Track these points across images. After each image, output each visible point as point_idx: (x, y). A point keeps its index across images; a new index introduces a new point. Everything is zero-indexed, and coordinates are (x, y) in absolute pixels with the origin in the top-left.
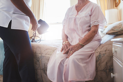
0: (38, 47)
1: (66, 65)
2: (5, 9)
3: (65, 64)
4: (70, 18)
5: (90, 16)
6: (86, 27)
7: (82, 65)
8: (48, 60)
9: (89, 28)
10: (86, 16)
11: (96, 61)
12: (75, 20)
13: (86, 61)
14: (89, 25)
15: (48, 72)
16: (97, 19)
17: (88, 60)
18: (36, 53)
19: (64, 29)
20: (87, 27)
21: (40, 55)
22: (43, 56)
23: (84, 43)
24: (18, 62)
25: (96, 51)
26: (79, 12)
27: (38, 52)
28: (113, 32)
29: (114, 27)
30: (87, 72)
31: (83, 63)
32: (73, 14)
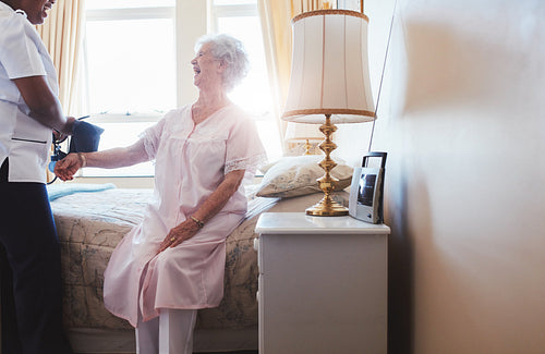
4: (173, 140)
5: (227, 142)
7: (186, 272)
10: (214, 143)
11: (227, 264)
12: (186, 146)
13: (200, 264)
15: (107, 292)
17: (205, 262)
18: (70, 240)
21: (83, 247)
22: (93, 251)
25: (230, 239)
27: (78, 239)
28: (273, 190)
29: (276, 178)
30: (200, 289)
31: (192, 269)
32: (182, 130)
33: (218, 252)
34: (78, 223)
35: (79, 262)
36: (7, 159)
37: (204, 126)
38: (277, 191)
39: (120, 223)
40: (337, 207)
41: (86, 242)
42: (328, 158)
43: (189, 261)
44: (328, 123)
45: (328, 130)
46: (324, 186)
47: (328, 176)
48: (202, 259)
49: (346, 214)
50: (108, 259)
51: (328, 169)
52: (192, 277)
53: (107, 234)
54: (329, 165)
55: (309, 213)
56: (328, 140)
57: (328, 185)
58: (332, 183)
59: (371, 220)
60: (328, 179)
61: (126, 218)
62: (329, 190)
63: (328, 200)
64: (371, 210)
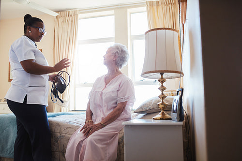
0: (58, 125)
1: (84, 146)
2: (20, 83)
3: (83, 144)
4: (96, 91)
5: (118, 91)
6: (111, 104)
7: (99, 146)
8: (68, 140)
9: (115, 105)
10: (113, 92)
11: (119, 143)
12: (101, 94)
13: (107, 142)
14: (115, 101)
16: (125, 95)
17: (108, 142)
18: (54, 132)
19: (89, 103)
20: (113, 104)
21: (59, 135)
22: (63, 136)
23: (106, 123)
24: (32, 142)
25: (121, 132)
26: (107, 85)
27: (57, 131)
28: (141, 110)
29: (143, 105)
30: (106, 154)
31: (102, 145)
32: (100, 87)
33: (115, 137)
34: (58, 124)
35: (57, 141)
36: (27, 95)
37: (110, 85)
38: (143, 110)
39: (75, 124)
40: (167, 116)
41: (60, 133)
43: (101, 141)
44: (162, 78)
45: (162, 81)
46: (161, 106)
47: (163, 102)
48: (107, 140)
49: (170, 119)
50: (69, 140)
51: (163, 98)
52: (102, 148)
53: (69, 129)
55: (154, 119)
56: (162, 85)
57: (163, 106)
58: (165, 105)
59: (177, 120)
60: (163, 103)
61: (79, 123)
62: (163, 108)
63: (163, 112)
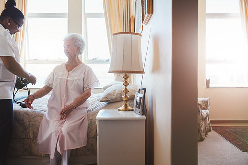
5: (84, 79)
10: (79, 80)
12: (67, 81)
26: (70, 72)
28: (106, 99)
29: (108, 94)
32: (63, 74)
34: (26, 113)
35: (26, 130)
37: (73, 72)
38: (107, 99)
40: (130, 108)
41: (30, 121)
42: (126, 89)
44: (126, 75)
45: (126, 78)
46: (124, 99)
47: (126, 95)
49: (133, 110)
51: (126, 93)
53: (38, 118)
54: (127, 91)
55: (119, 110)
56: (126, 81)
57: (126, 99)
58: (128, 98)
59: (140, 114)
60: (126, 96)
62: (126, 101)
63: (126, 104)
64: (140, 110)
